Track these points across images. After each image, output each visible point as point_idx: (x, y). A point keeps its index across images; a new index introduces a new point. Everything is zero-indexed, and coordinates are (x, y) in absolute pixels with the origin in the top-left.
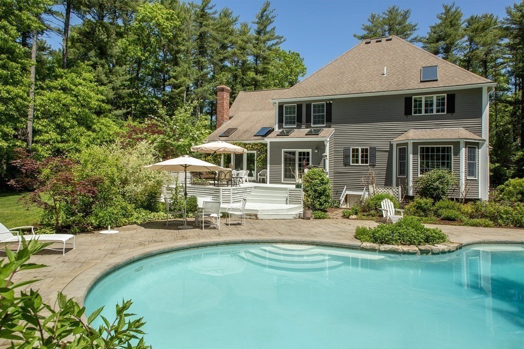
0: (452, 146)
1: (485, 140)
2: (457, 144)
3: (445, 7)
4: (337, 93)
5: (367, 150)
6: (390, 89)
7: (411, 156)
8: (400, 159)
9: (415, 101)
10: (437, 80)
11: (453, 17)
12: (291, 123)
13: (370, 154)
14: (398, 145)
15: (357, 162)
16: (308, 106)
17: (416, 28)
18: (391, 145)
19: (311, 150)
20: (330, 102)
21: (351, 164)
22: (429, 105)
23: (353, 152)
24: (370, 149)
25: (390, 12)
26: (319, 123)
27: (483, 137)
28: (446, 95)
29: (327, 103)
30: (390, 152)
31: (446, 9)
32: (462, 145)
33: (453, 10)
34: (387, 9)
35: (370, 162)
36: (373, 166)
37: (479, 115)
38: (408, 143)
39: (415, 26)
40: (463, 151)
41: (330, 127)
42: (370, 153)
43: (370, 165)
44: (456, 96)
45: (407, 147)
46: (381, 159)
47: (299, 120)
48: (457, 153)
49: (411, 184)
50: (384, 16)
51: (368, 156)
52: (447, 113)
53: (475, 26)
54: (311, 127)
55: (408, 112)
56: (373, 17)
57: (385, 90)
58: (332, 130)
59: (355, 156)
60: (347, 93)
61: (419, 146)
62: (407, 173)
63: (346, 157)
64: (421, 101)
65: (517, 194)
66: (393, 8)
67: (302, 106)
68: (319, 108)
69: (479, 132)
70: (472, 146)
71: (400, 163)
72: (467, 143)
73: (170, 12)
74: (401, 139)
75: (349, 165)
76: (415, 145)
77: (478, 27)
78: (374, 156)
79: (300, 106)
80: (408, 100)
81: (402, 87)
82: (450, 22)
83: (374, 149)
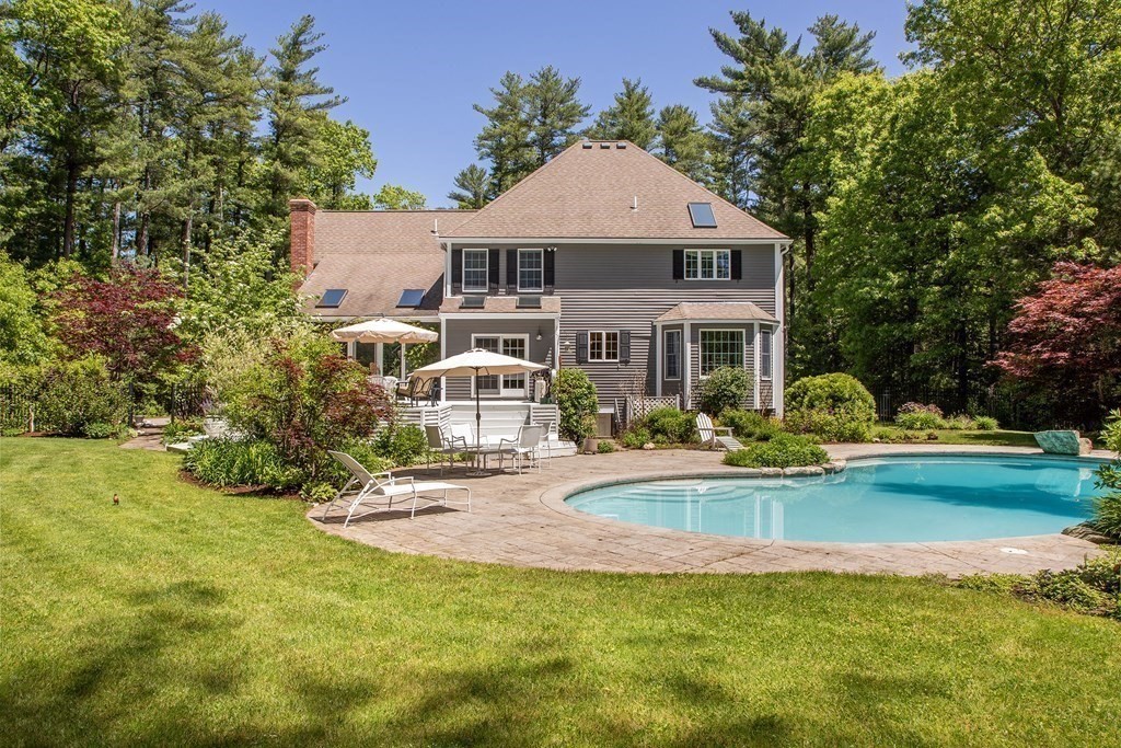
0: (744, 330)
1: (779, 322)
2: (749, 327)
3: (627, 84)
4: (565, 234)
5: (615, 335)
6: (652, 235)
7: (688, 346)
8: (668, 352)
9: (688, 257)
10: (716, 227)
11: (640, 103)
12: (476, 284)
13: (621, 343)
14: (664, 327)
15: (599, 356)
16: (511, 254)
17: (588, 112)
18: (654, 328)
19: (528, 335)
20: (552, 251)
21: (590, 361)
22: (707, 264)
23: (593, 339)
24: (621, 334)
25: (542, 76)
26: (531, 285)
27: (777, 318)
28: (728, 251)
29: (546, 251)
30: (653, 339)
31: (627, 88)
32: (756, 328)
33: (639, 90)
34: (539, 69)
35: (621, 356)
36: (627, 362)
37: (772, 285)
38: (683, 325)
39: (587, 109)
40: (758, 338)
41: (551, 294)
42: (621, 340)
43: (621, 362)
44: (743, 254)
45: (683, 332)
46: (639, 350)
47: (494, 278)
48: (750, 341)
49: (688, 390)
50: (534, 81)
51: (616, 345)
52: (733, 278)
53: (674, 124)
54: (516, 293)
55: (678, 274)
56: (510, 78)
57: (644, 236)
58: (556, 299)
59: (597, 346)
60: (583, 235)
61: (701, 330)
62: (683, 374)
63: (580, 347)
64: (696, 258)
65: (827, 398)
66: (549, 70)
67: (498, 254)
68: (532, 258)
69: (772, 310)
70: (767, 330)
71: (669, 357)
72: (762, 326)
73: (108, 12)
74: (670, 317)
75: (587, 362)
76: (694, 327)
77: (678, 128)
78: (627, 348)
79: (494, 254)
80: (678, 254)
81: (668, 233)
82: (637, 111)
83: (627, 335)
